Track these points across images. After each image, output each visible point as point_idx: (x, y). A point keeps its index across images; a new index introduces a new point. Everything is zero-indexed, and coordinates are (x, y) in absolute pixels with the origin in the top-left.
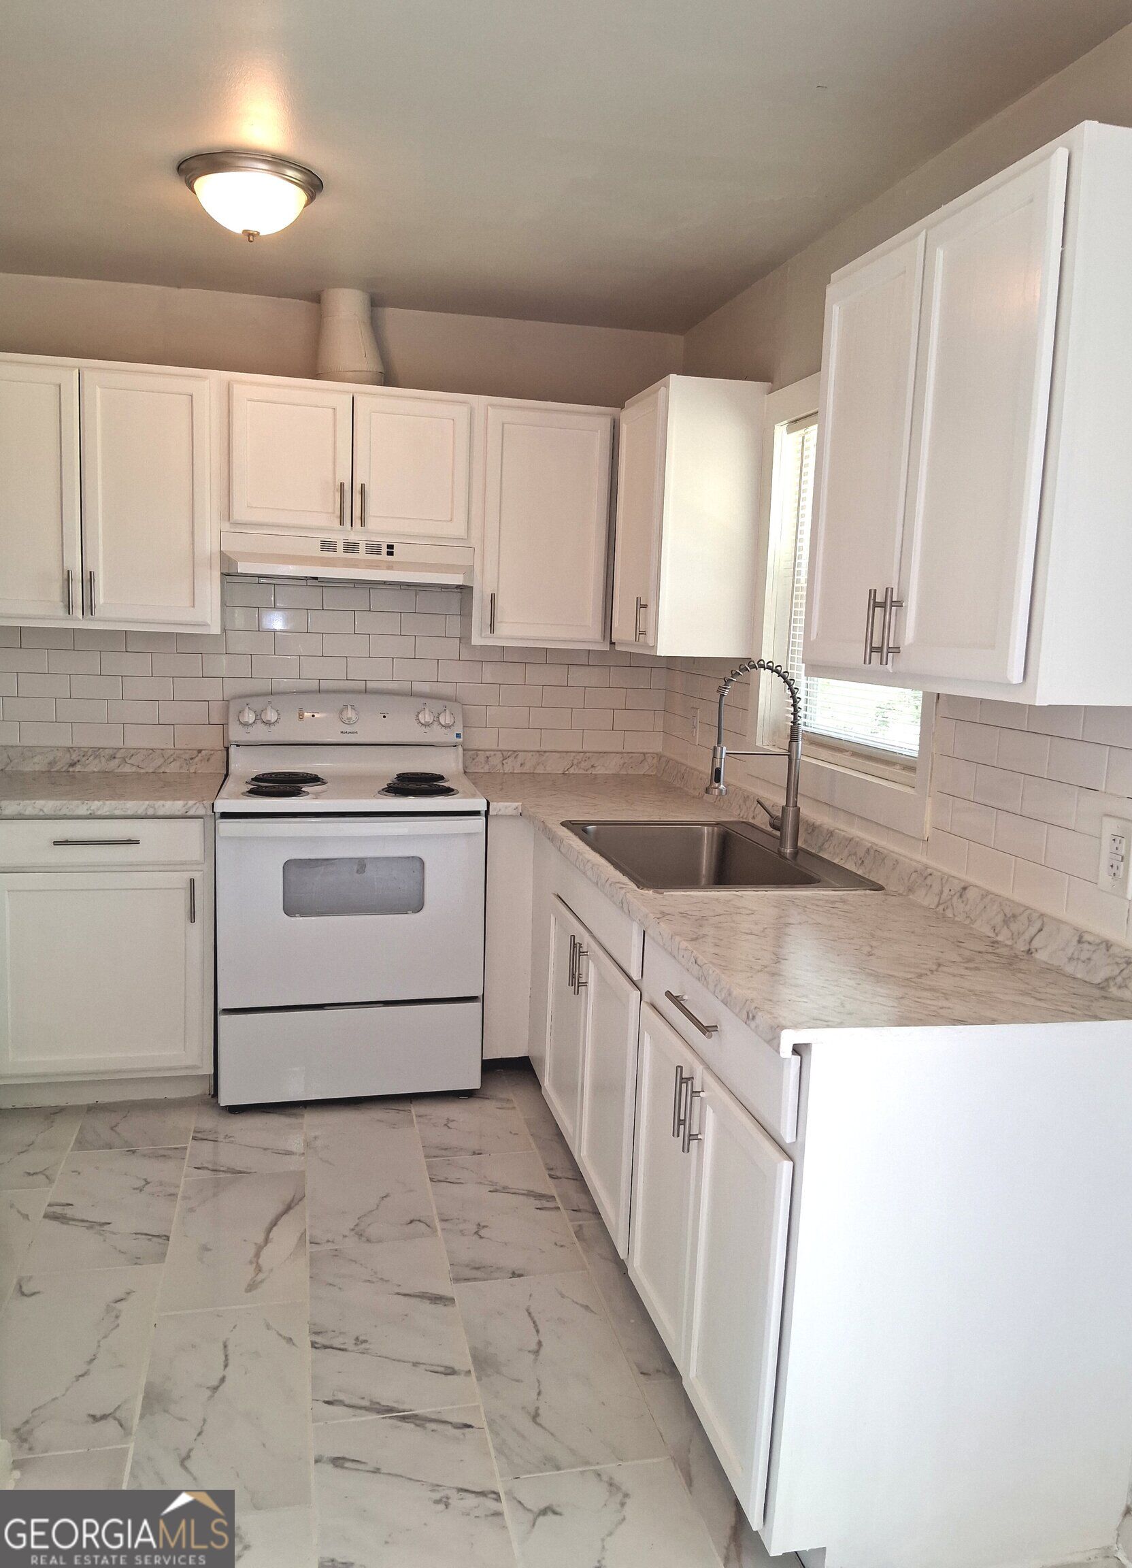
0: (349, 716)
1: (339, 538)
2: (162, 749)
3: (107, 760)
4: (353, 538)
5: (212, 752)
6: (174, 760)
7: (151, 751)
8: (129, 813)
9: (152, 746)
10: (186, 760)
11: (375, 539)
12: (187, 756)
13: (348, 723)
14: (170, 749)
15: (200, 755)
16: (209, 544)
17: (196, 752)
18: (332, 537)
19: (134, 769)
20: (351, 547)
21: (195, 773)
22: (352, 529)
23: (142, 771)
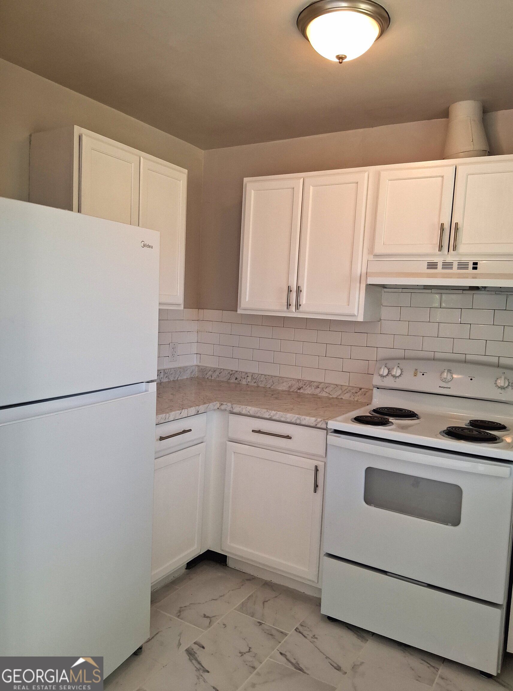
0: (445, 376)
1: (439, 260)
2: (342, 386)
3: (315, 388)
4: (449, 259)
5: (367, 390)
6: (347, 392)
7: (336, 386)
8: (288, 420)
9: (337, 383)
10: (353, 393)
11: (464, 259)
12: (354, 391)
13: (445, 380)
14: (346, 386)
15: (360, 391)
16: (359, 268)
17: (358, 389)
18: (435, 260)
19: (327, 395)
20: (447, 265)
21: (357, 401)
22: (448, 254)
23: (331, 396)
